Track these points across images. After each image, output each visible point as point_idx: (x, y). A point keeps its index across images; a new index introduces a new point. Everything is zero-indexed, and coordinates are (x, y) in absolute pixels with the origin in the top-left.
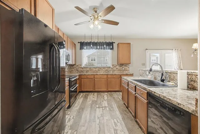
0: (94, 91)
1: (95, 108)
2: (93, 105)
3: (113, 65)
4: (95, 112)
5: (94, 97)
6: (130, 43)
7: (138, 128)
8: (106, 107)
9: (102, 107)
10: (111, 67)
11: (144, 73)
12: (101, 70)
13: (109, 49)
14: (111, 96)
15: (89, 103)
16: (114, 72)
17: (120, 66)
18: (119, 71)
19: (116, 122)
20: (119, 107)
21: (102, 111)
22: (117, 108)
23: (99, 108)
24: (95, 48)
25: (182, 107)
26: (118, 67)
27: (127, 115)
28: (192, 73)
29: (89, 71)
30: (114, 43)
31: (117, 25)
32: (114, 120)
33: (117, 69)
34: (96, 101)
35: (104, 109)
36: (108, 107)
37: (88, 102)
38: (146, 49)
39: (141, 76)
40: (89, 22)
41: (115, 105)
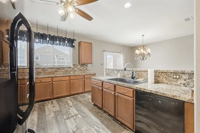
0: (52, 98)
1: (64, 121)
2: (59, 118)
3: (74, 65)
4: (66, 127)
5: (54, 106)
6: (92, 43)
7: (119, 126)
8: (77, 115)
9: (72, 117)
10: (72, 67)
11: (111, 73)
12: (59, 70)
13: (69, 46)
14: (76, 99)
15: (51, 116)
16: (75, 72)
17: (82, 66)
18: (81, 71)
19: (97, 129)
20: (91, 110)
21: (75, 122)
22: (88, 111)
23: (68, 118)
24: (51, 43)
25: (177, 98)
26: (79, 66)
27: (102, 117)
28: (157, 71)
29: (41, 73)
30: (76, 40)
31: (90, 20)
32: (94, 128)
33: (78, 69)
34: (60, 111)
35: (76, 119)
36: (79, 114)
37: (48, 115)
38: (104, 51)
39: (108, 75)
40: (57, 4)
41: (86, 109)
